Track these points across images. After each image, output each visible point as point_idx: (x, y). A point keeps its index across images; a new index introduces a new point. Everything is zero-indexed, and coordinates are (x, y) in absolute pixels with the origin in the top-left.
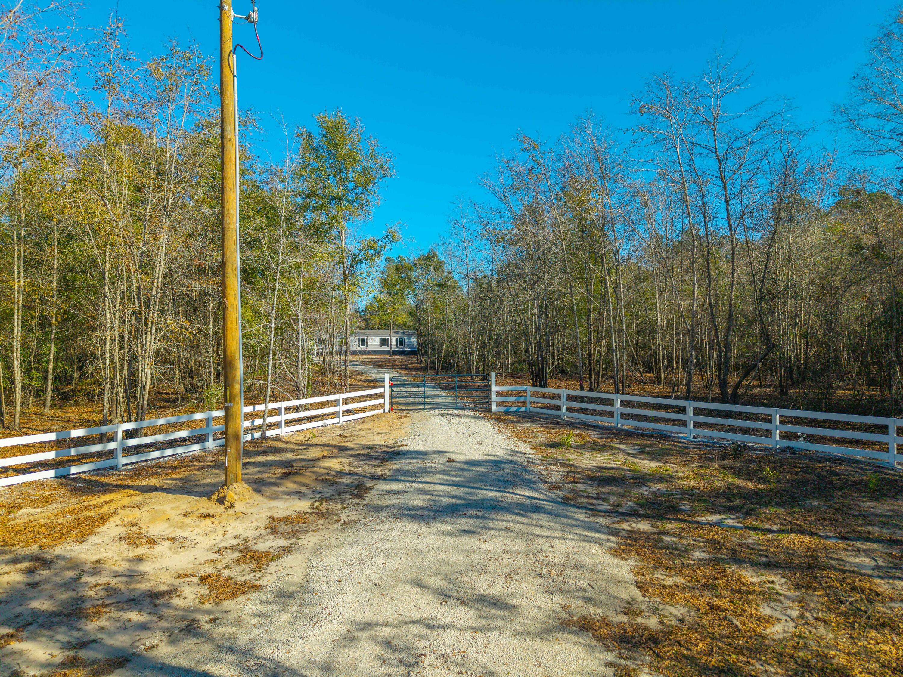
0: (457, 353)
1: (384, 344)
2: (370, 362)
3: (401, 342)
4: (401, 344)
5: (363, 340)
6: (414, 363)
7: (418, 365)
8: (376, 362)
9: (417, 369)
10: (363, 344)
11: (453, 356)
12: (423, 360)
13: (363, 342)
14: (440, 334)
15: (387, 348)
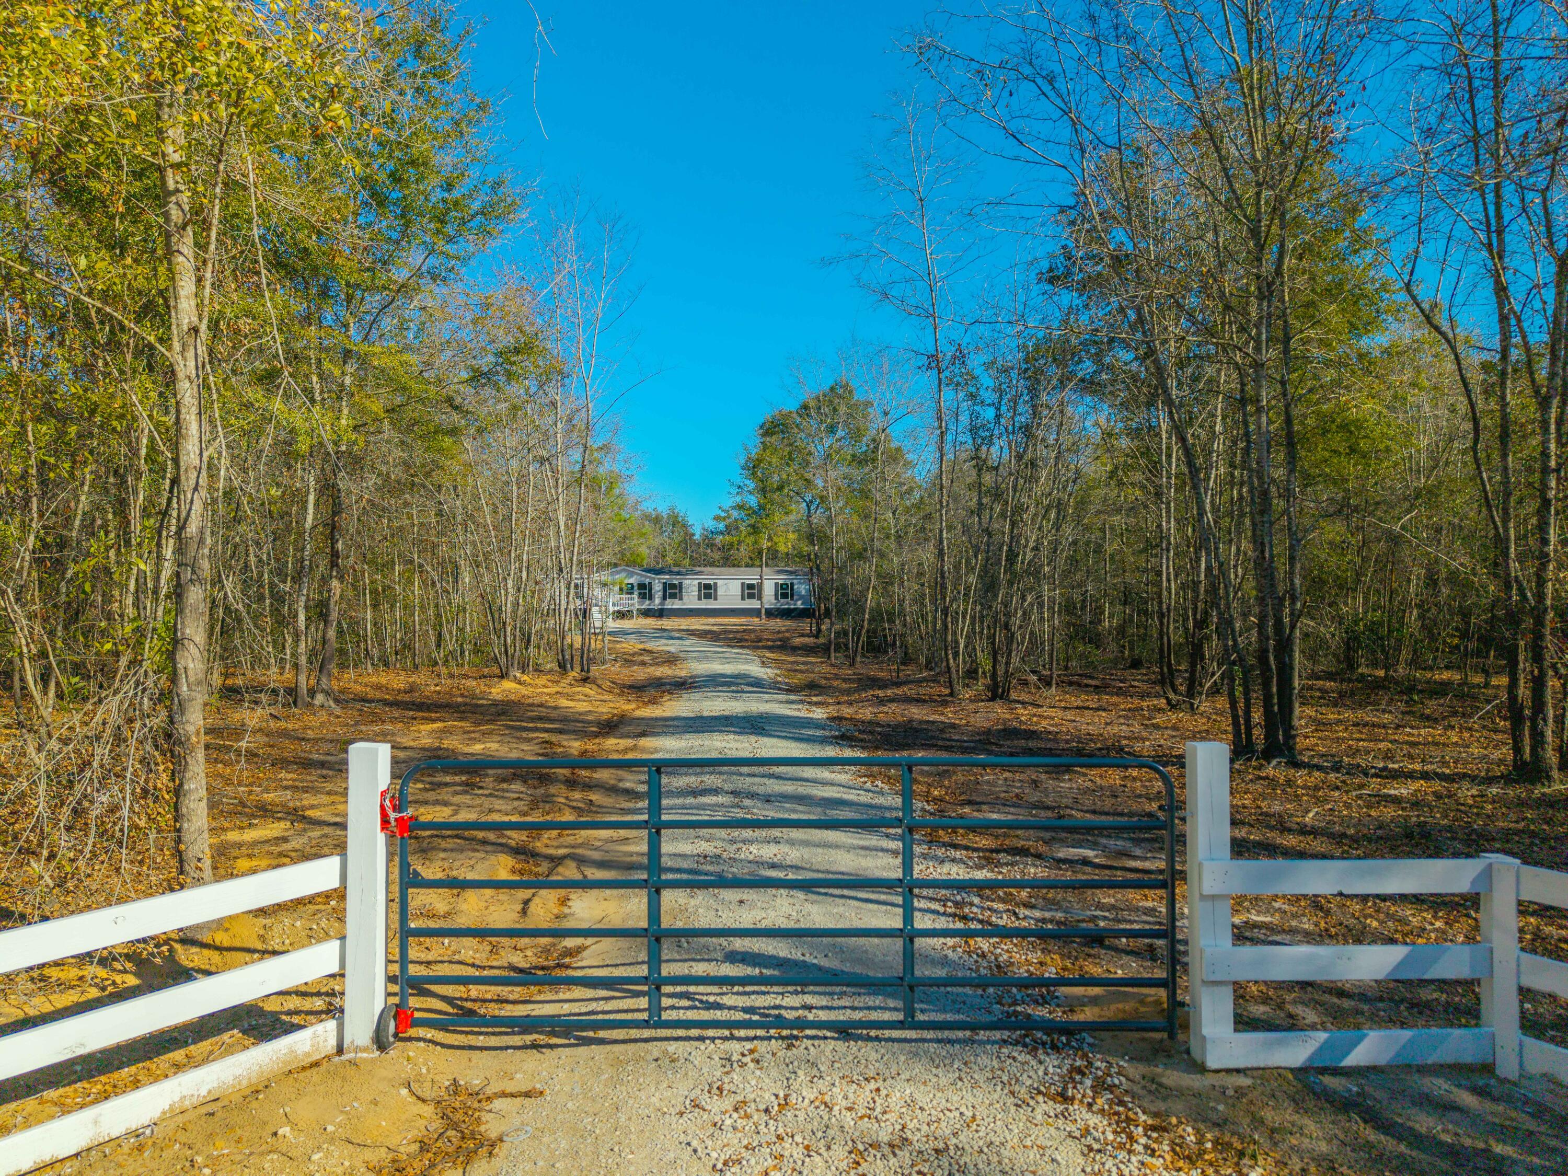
0: (902, 612)
1: (751, 596)
2: (709, 632)
3: (785, 591)
4: (784, 596)
5: (708, 586)
6: (803, 635)
7: (810, 641)
8: (725, 632)
9: (809, 650)
10: (708, 596)
11: (891, 621)
12: (823, 627)
13: (708, 591)
14: (868, 569)
15: (754, 604)
